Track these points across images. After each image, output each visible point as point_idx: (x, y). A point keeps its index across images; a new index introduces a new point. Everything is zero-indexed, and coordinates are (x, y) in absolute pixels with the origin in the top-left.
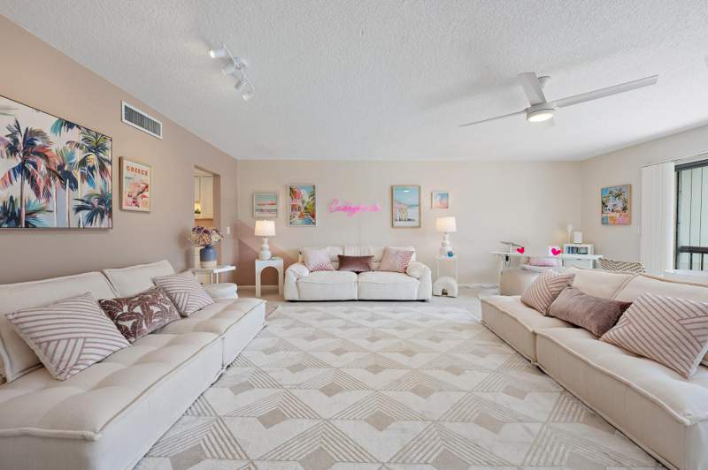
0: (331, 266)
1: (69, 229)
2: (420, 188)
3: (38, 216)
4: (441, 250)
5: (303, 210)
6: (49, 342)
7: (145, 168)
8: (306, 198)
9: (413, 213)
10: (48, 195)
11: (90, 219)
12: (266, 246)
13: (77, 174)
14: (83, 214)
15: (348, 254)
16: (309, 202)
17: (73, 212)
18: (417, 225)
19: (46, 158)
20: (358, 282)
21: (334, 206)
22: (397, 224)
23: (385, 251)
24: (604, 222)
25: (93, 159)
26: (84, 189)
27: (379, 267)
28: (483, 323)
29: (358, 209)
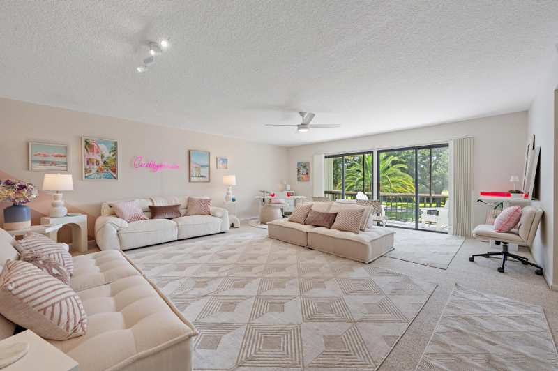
0: (145, 216)
2: (209, 153)
4: (226, 198)
5: (101, 164)
6: (53, 305)
8: (106, 153)
9: (204, 172)
12: (60, 201)
15: (157, 204)
16: (108, 158)
18: (208, 180)
20: (178, 226)
21: (138, 162)
22: (193, 179)
23: (189, 200)
24: (299, 179)
27: (187, 213)
28: (270, 237)
29: (161, 166)
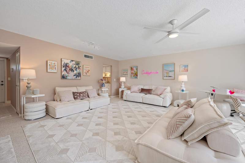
1: (73, 79)
3: (67, 77)
5: (134, 74)
7: (89, 67)
9: (171, 74)
10: (69, 73)
11: (76, 77)
12: (123, 84)
13: (74, 69)
14: (75, 77)
16: (136, 71)
17: (73, 76)
18: (173, 78)
19: (69, 67)
20: (142, 97)
21: (143, 72)
22: (165, 78)
25: (77, 66)
26: (75, 72)
29: (151, 73)
